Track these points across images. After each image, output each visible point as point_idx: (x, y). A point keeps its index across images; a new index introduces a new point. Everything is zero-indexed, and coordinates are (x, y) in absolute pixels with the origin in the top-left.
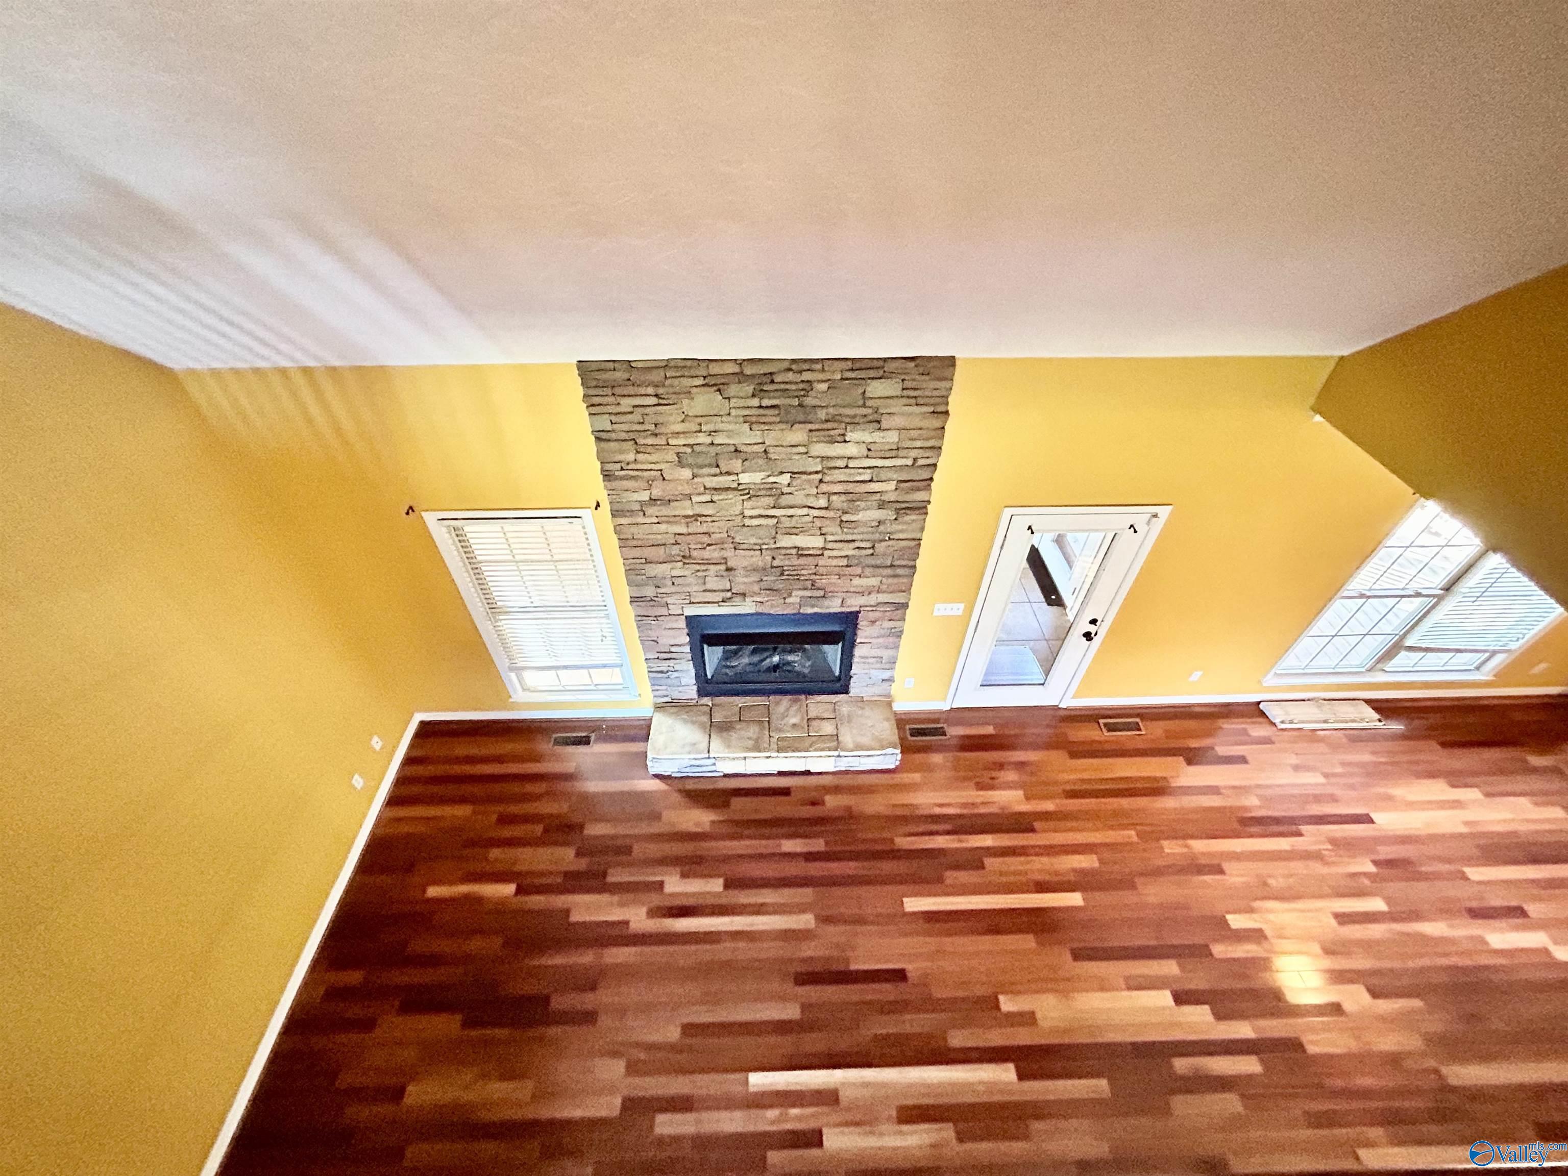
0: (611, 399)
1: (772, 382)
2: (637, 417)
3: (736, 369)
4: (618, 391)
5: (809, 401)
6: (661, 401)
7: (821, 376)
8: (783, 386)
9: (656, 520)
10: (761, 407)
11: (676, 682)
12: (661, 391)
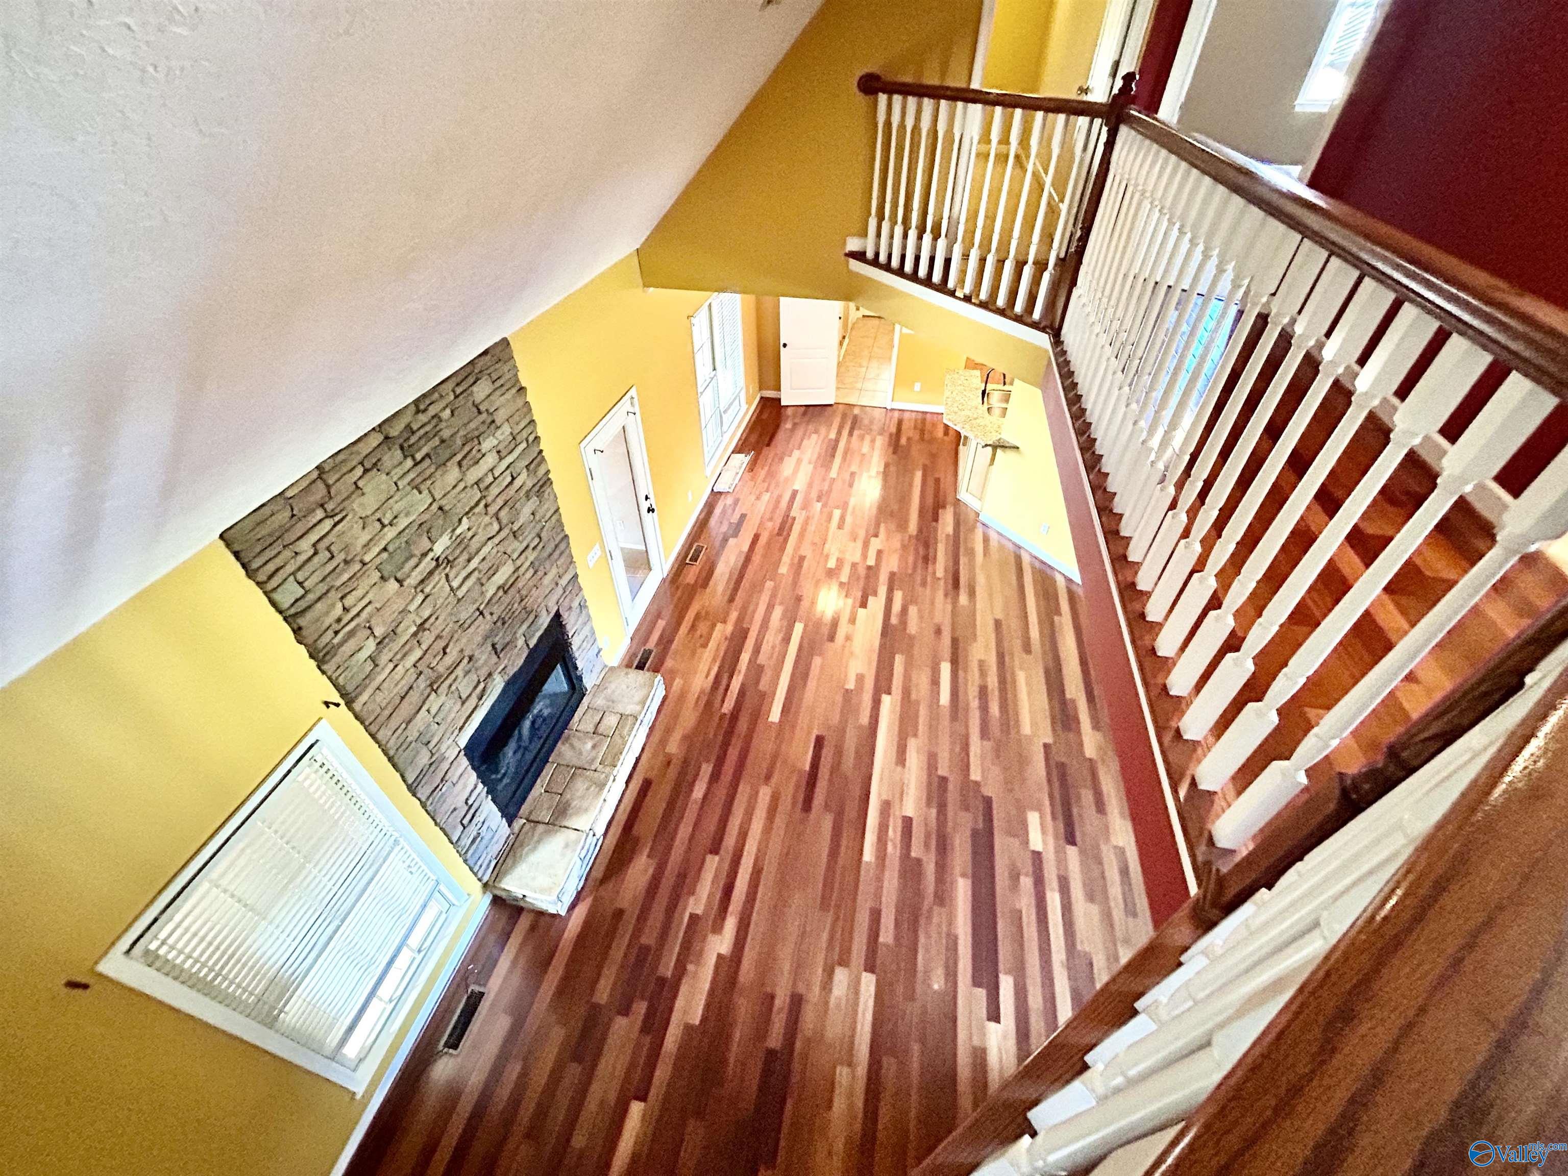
0: (287, 553)
1: (413, 433)
2: (324, 555)
3: (377, 438)
4: (290, 537)
5: (446, 434)
6: (337, 518)
7: (442, 404)
8: (422, 432)
9: (391, 666)
10: (416, 464)
11: (490, 834)
12: (330, 506)
